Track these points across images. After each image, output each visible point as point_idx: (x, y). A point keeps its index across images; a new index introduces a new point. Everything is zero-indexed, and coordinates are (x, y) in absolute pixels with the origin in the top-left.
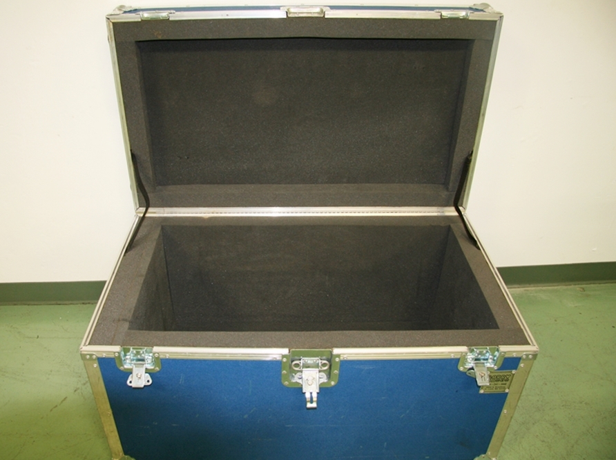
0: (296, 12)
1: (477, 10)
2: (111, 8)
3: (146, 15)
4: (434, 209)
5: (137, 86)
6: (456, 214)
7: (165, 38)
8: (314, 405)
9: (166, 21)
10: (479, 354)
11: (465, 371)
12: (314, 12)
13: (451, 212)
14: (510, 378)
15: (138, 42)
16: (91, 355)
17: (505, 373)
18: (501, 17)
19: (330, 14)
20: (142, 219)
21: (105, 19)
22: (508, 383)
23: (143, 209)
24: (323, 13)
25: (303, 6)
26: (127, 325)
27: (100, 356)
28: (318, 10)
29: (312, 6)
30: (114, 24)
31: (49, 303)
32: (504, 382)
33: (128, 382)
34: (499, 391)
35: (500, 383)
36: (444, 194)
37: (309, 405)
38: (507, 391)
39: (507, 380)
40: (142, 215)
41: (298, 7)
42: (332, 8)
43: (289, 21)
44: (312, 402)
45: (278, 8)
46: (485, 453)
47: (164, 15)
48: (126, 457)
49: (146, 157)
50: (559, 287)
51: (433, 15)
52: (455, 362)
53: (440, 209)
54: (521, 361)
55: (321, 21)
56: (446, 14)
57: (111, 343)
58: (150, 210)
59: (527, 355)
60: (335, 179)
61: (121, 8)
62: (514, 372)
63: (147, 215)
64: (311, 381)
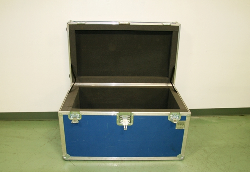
0: (121, 23)
1: (174, 23)
2: (68, 21)
3: (79, 23)
4: (164, 84)
5: (74, 43)
6: (172, 86)
7: (84, 29)
8: (126, 129)
9: (84, 25)
10: (174, 115)
11: (170, 120)
12: (127, 23)
13: (170, 85)
14: (184, 124)
15: (76, 31)
16: (61, 114)
17: (182, 122)
18: (180, 25)
19: (131, 24)
20: (73, 86)
21: (67, 24)
22: (184, 125)
23: (73, 83)
24: (129, 23)
25: (124, 22)
26: (71, 108)
27: (64, 114)
28: (128, 23)
29: (126, 22)
30: (69, 25)
31: (37, 120)
32: (183, 125)
33: (72, 122)
34: (181, 128)
35: (181, 125)
36: (168, 79)
37: (125, 129)
38: (184, 128)
39: (183, 124)
40: (73, 85)
41: (122, 22)
42: (132, 22)
43: (120, 25)
44: (125, 128)
45: (117, 22)
46: (180, 153)
47: (83, 23)
48: (67, 154)
49: (75, 66)
50: (211, 117)
51: (161, 24)
52: (167, 117)
53: (166, 84)
54: (187, 117)
55: (129, 25)
56: (164, 24)
57: (67, 110)
58: (75, 83)
59: (188, 115)
60: (134, 75)
61: (70, 21)
62: (185, 121)
63: (74, 85)
64: (125, 122)
